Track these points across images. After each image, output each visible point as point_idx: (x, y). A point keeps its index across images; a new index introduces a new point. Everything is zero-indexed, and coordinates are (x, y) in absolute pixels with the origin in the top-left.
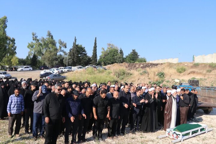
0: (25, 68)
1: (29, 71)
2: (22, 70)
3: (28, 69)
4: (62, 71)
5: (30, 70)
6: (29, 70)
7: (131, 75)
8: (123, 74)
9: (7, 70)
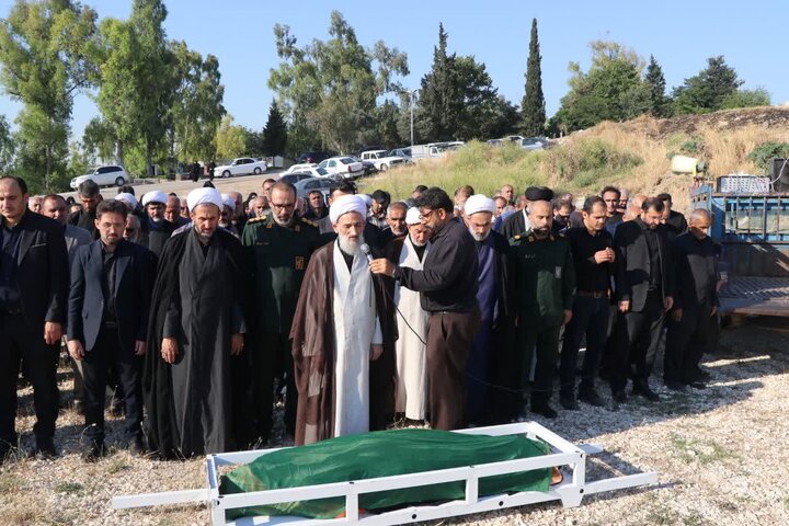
0: (239, 163)
1: (255, 174)
2: (227, 174)
3: (249, 168)
4: (371, 166)
5: (258, 171)
6: (252, 171)
7: (636, 164)
8: (597, 161)
9: (178, 175)
